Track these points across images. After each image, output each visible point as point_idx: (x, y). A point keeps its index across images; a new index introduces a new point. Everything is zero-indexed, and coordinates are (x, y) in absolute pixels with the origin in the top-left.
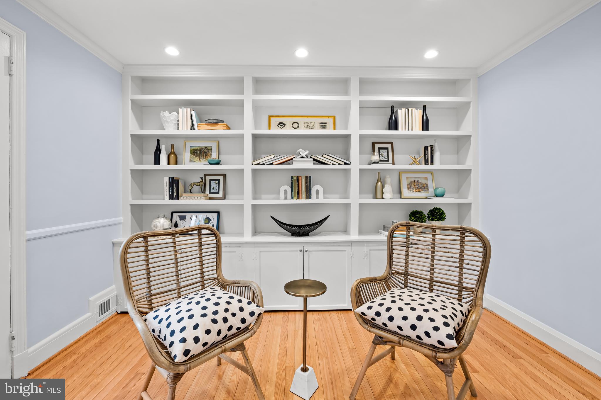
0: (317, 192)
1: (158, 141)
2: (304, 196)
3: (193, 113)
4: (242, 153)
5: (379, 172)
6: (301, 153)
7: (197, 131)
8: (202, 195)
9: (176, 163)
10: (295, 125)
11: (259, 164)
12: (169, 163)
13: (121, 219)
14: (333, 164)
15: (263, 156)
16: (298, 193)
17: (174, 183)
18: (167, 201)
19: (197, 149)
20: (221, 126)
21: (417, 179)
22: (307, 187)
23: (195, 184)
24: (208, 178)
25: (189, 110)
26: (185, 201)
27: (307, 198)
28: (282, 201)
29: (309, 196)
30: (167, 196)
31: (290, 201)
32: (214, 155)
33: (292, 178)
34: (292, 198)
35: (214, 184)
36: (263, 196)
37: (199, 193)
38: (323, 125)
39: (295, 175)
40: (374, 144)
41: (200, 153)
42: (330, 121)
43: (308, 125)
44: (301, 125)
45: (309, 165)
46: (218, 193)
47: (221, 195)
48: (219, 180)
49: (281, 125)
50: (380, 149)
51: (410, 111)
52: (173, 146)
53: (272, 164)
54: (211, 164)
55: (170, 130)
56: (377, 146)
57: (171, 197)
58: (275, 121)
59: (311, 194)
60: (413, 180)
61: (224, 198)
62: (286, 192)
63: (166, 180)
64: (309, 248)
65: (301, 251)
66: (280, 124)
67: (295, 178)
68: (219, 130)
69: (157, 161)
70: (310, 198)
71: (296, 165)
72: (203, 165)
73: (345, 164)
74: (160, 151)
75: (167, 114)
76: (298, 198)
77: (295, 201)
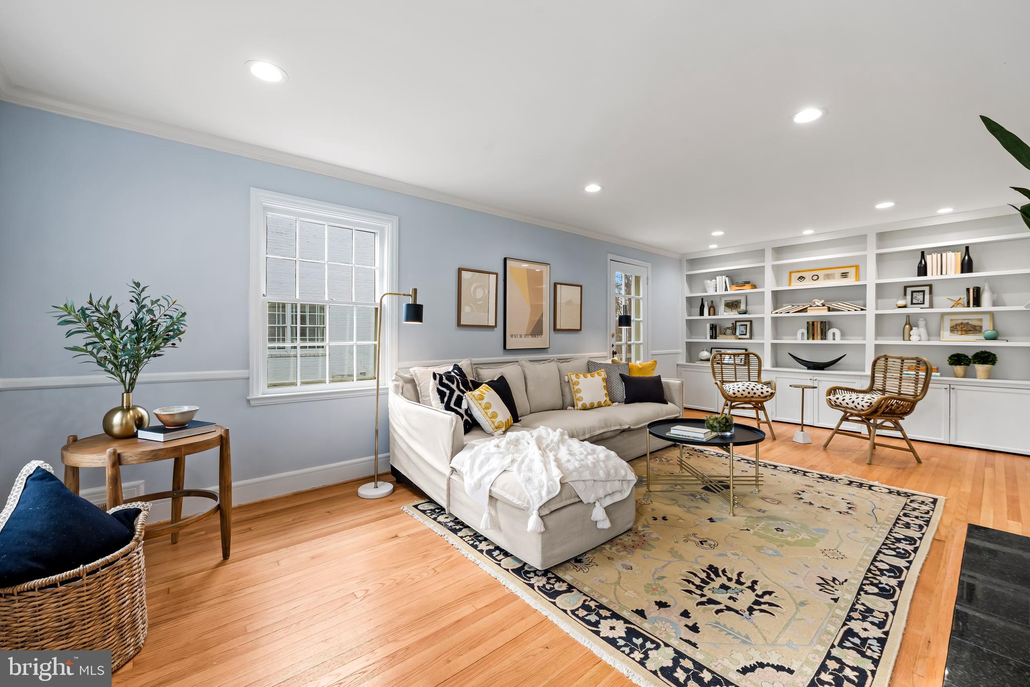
0: (834, 334)
1: (702, 299)
2: (819, 337)
3: (727, 278)
4: (763, 303)
5: (908, 316)
6: (816, 303)
7: (729, 292)
8: (733, 336)
9: (714, 315)
10: (815, 278)
11: (777, 313)
12: (709, 315)
13: (680, 351)
14: (849, 311)
15: (784, 305)
16: (813, 335)
17: (713, 328)
18: (708, 340)
19: (730, 303)
20: (747, 286)
21: (966, 321)
22: (822, 330)
23: (729, 328)
24: (738, 324)
25: (724, 277)
26: (721, 340)
27: (822, 339)
28: (799, 341)
29: (824, 336)
30: (709, 337)
31: (806, 342)
32: (743, 307)
33: (808, 323)
34: (808, 339)
35: (743, 328)
36: (784, 337)
37: (731, 335)
38: (844, 275)
39: (811, 320)
40: (905, 288)
41: (732, 305)
42: (852, 271)
43: (828, 277)
44: (821, 277)
45: (824, 312)
46: (746, 334)
47: (748, 336)
48: (746, 325)
49: (801, 278)
50: (913, 292)
51: (944, 255)
52: (712, 301)
53: (789, 312)
54: (740, 314)
55: (711, 292)
56: (909, 290)
57: (711, 337)
58: (795, 276)
59: (825, 336)
60: (960, 322)
61: (751, 338)
62: (803, 334)
63: (708, 326)
64: (818, 378)
65: (811, 379)
66: (799, 278)
67: (811, 323)
68: (747, 290)
69: (702, 314)
70: (825, 339)
71: (811, 313)
72: (733, 315)
73: (862, 310)
74: (704, 306)
75: (709, 281)
76: (813, 339)
77: (811, 341)
